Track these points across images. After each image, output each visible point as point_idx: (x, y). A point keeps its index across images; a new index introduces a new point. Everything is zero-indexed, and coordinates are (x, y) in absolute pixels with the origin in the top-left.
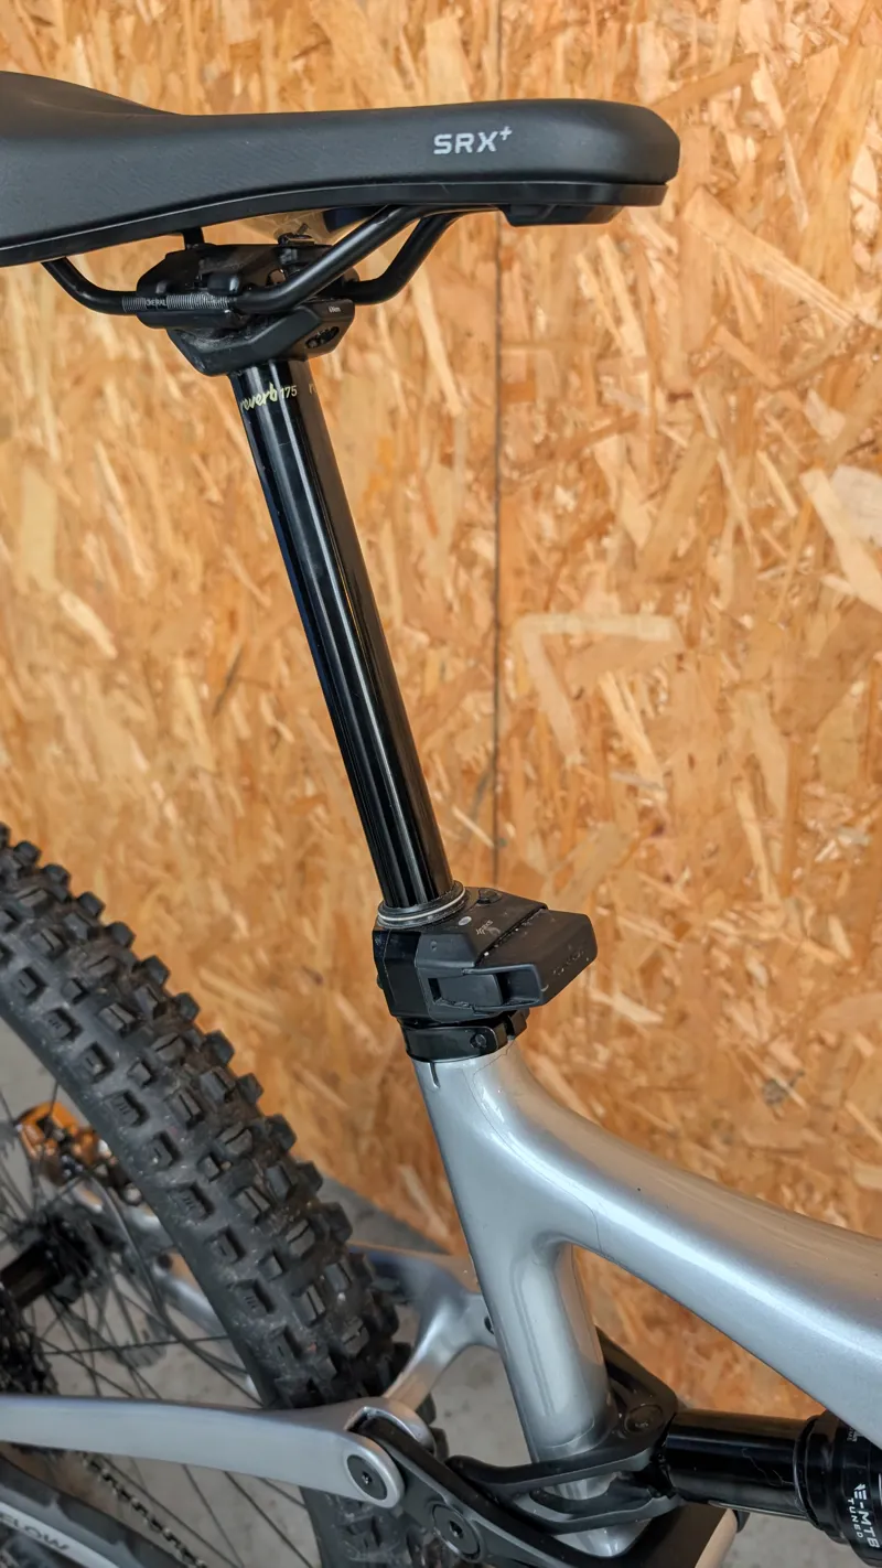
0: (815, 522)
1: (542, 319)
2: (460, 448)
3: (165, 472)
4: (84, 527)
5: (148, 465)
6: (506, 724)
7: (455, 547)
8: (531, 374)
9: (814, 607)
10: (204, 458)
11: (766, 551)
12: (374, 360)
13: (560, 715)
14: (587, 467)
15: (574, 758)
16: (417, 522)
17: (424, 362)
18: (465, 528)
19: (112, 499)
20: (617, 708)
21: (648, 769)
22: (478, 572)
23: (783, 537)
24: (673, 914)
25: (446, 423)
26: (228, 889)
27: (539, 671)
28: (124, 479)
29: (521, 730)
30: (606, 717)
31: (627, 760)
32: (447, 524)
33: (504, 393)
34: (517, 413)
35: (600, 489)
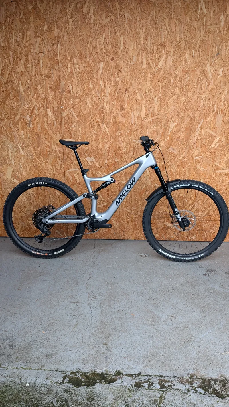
0: (86, 161)
1: (66, 150)
2: (60, 159)
3: (29, 164)
4: (16, 171)
5: (27, 164)
6: (66, 179)
7: (60, 166)
8: (66, 153)
9: (87, 166)
10: (34, 163)
11: (84, 163)
12: (53, 153)
13: (70, 178)
14: (70, 159)
15: (72, 181)
16: (57, 165)
17: (57, 153)
18: (61, 165)
19: (21, 168)
20: (75, 176)
21: (78, 180)
22: (63, 168)
23: (85, 162)
24: (81, 191)
25: (59, 157)
26: (33, 206)
27: (68, 174)
28: (23, 166)
29: (67, 180)
30: (74, 176)
31: (76, 179)
32: (60, 165)
33: (64, 155)
34: (65, 156)
35: (72, 161)
